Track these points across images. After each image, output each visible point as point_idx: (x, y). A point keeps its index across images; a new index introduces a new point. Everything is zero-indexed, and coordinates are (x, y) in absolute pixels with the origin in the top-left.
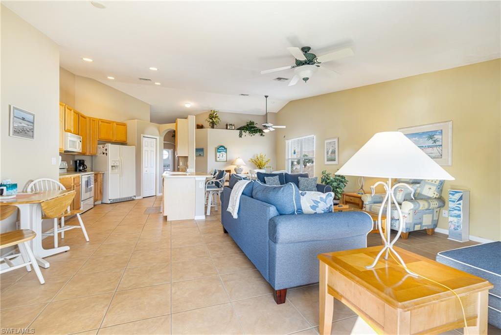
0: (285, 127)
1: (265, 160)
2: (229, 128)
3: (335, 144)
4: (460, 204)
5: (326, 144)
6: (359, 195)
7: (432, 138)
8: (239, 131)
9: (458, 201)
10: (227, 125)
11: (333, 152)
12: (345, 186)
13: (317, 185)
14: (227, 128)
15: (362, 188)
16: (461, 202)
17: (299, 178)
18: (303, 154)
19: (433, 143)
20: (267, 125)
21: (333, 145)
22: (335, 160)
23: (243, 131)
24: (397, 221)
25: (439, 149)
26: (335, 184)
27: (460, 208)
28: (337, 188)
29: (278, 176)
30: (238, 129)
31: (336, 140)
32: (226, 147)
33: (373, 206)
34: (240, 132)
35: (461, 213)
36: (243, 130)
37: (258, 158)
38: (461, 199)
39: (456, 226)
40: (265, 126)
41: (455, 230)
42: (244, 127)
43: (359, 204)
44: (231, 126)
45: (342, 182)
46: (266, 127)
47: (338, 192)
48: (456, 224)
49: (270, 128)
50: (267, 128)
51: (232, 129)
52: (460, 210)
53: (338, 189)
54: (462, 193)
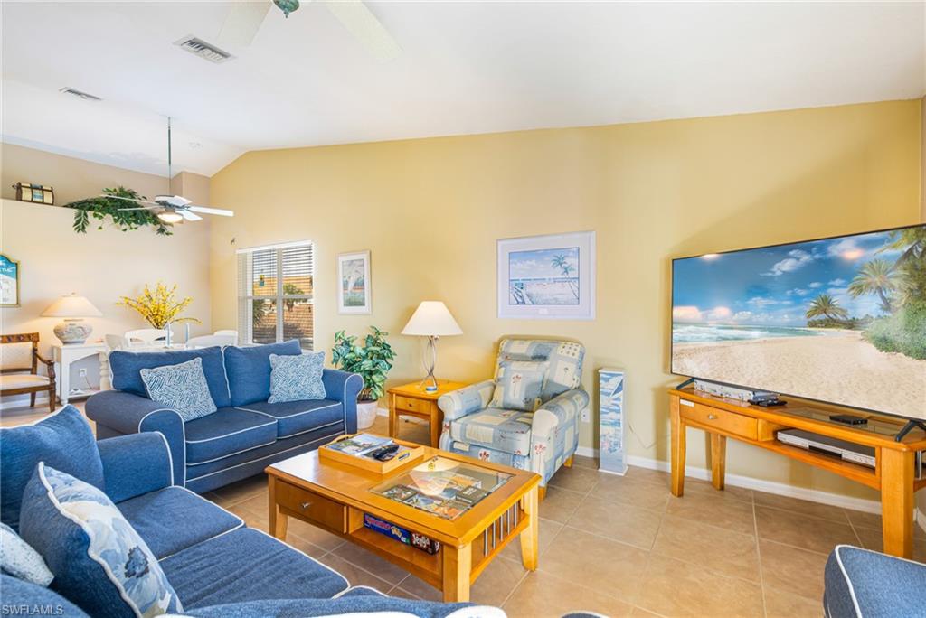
0: (230, 213)
1: (173, 301)
2: (26, 194)
3: (363, 265)
4: (618, 399)
5: (340, 263)
6: (429, 393)
7: (561, 264)
8: (73, 212)
9: (615, 393)
10: (19, 187)
11: (360, 285)
12: (391, 366)
13: (326, 372)
14: (19, 198)
15: (431, 373)
16: (620, 394)
17: (273, 357)
18: (285, 283)
19: (562, 274)
20: (170, 200)
21: (358, 269)
22: (362, 304)
23: (90, 214)
24: (527, 459)
25: (574, 285)
26: (367, 364)
27: (618, 406)
28: (371, 373)
29: (199, 359)
30: (72, 206)
31: (365, 257)
32: (13, 258)
33: (469, 426)
34: (79, 215)
35: (620, 416)
36: (91, 209)
37: (149, 296)
38: (619, 389)
39: (612, 444)
40: (164, 204)
41: (611, 451)
42: (97, 202)
43: (429, 416)
44: (38, 193)
45: (384, 358)
46: (170, 208)
47: (374, 383)
48: (613, 439)
49: (185, 212)
50: (173, 211)
51: (43, 203)
52: (618, 412)
53: (374, 377)
54: (622, 377)
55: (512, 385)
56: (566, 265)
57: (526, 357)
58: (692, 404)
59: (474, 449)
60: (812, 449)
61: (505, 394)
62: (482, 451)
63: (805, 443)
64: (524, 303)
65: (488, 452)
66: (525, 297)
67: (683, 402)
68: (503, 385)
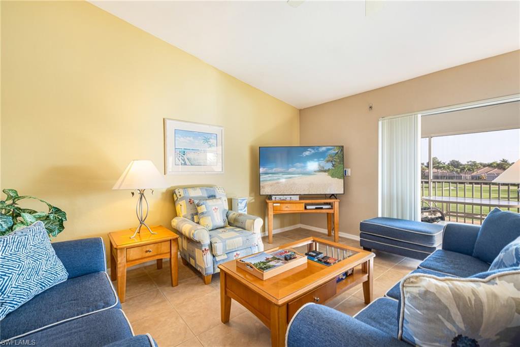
4: (245, 211)
7: (207, 142)
9: (244, 208)
38: (246, 206)
54: (247, 200)
55: (215, 214)
56: (211, 143)
57: (205, 197)
58: (279, 204)
59: (231, 254)
60: (316, 208)
61: (213, 220)
62: (235, 253)
63: (314, 207)
64: (185, 164)
65: (238, 252)
66: (186, 160)
67: (274, 205)
68: (209, 216)
